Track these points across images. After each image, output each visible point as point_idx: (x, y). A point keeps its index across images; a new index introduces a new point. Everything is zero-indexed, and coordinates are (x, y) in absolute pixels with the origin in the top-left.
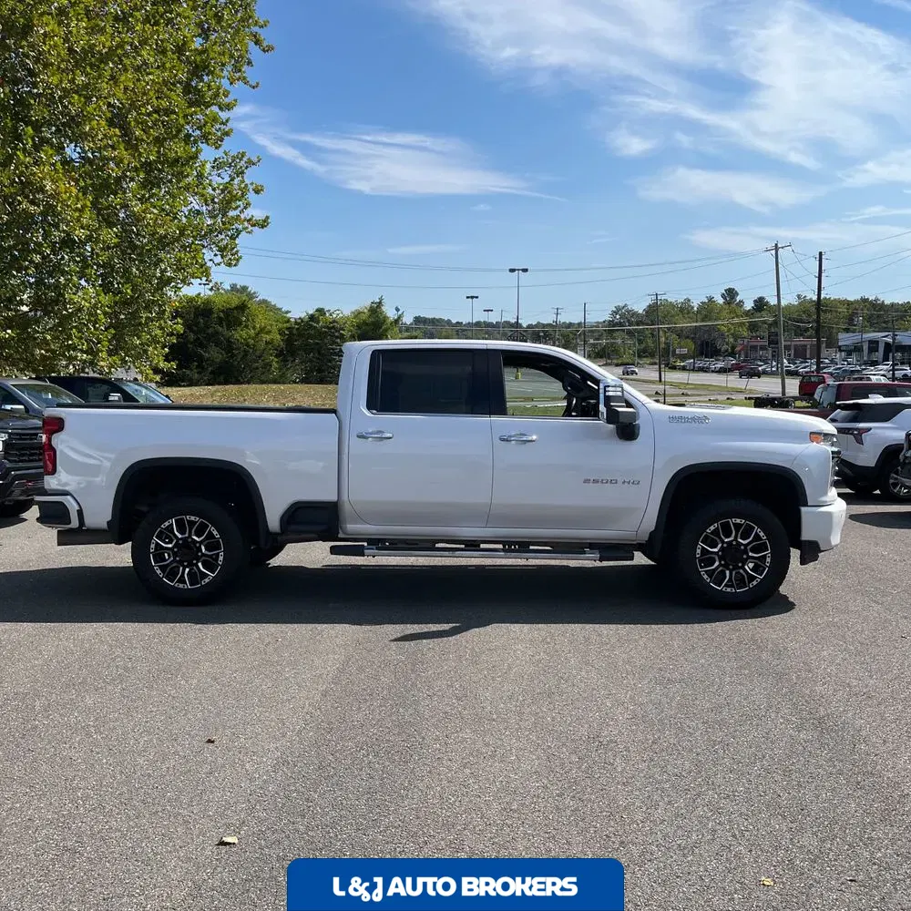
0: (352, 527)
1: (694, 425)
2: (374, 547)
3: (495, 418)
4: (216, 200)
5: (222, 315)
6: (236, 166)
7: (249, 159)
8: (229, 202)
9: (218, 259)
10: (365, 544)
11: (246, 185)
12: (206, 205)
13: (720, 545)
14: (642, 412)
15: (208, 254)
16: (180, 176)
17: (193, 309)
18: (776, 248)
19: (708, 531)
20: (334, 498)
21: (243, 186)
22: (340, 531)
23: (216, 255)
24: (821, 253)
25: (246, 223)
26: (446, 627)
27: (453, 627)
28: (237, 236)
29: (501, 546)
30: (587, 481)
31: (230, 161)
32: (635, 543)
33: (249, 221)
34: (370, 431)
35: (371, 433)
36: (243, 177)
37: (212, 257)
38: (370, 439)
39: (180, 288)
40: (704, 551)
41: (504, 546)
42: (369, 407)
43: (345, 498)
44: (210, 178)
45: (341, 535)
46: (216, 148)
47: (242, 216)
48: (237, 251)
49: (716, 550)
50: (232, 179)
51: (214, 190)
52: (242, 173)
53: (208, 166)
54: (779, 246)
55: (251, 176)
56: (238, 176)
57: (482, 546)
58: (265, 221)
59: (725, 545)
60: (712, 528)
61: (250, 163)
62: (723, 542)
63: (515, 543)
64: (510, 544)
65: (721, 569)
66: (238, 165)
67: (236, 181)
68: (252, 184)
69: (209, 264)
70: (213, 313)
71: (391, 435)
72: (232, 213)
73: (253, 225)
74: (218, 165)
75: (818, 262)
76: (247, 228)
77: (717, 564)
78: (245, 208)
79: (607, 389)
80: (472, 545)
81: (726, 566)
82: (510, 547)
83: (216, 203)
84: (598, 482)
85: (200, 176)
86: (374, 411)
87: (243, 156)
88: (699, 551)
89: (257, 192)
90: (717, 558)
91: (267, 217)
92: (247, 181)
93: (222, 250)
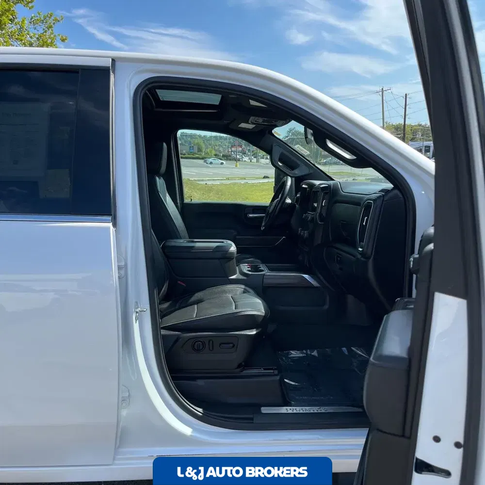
6: (46, 22)
11: (55, 36)
18: (382, 91)
21: (52, 36)
24: (406, 95)
31: (42, 18)
36: (52, 30)
44: (29, 30)
46: (30, 8)
50: (45, 32)
51: (31, 38)
52: (51, 27)
53: (26, 22)
54: (384, 89)
56: (49, 30)
61: (56, 20)
67: (48, 33)
68: (59, 35)
74: (33, 21)
87: (51, 16)
92: (55, 33)
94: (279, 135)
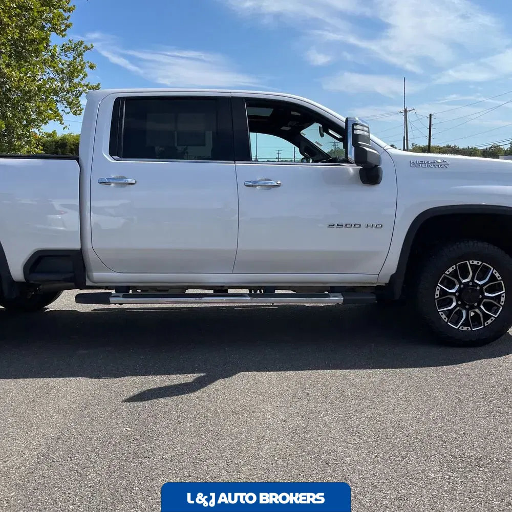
0: (97, 275)
1: (433, 170)
2: (121, 295)
3: (239, 164)
4: (65, 72)
5: (73, 147)
6: (77, 50)
7: (85, 46)
8: (73, 73)
9: (68, 110)
10: (113, 291)
11: (84, 63)
12: (58, 74)
13: (457, 286)
14: (384, 157)
15: (60, 107)
16: (37, 52)
17: (54, 143)
18: (406, 111)
19: (447, 272)
20: (77, 246)
21: (82, 63)
22: (87, 279)
23: (66, 107)
24: (430, 115)
25: (85, 88)
26: (189, 378)
27: (199, 378)
28: (80, 95)
29: (247, 291)
30: (331, 226)
31: (73, 46)
32: (375, 285)
33: (87, 86)
34: (113, 177)
35: (113, 179)
36: (82, 57)
37: (64, 108)
38: (112, 184)
39: (40, 126)
40: (443, 293)
41: (250, 291)
42: (112, 153)
43: (88, 245)
44: (60, 57)
45: (88, 283)
46: (63, 36)
47: (82, 83)
48: (80, 105)
49: (453, 291)
50: (75, 59)
51: (63, 64)
52: (81, 54)
53: (58, 49)
54: (408, 110)
55: (87, 57)
56: (79, 57)
57: (230, 291)
58: (97, 86)
59: (462, 286)
60: (451, 270)
61: (86, 48)
62: (460, 283)
63: (260, 288)
64: (256, 288)
65: (458, 308)
66: (78, 49)
67: (78, 60)
68: (88, 62)
69: (62, 113)
70: (67, 145)
71: (134, 182)
72: (76, 80)
73: (90, 89)
74: (65, 49)
75: (429, 120)
76: (85, 90)
77: (454, 304)
78: (84, 77)
79: (355, 127)
80: (221, 291)
81: (463, 306)
82: (256, 291)
83: (64, 73)
84: (342, 226)
85: (53, 56)
86: (116, 157)
87: (82, 44)
88: (437, 292)
89: (92, 67)
90: (454, 299)
91: (99, 84)
92: (85, 60)
93: (70, 104)
94: (305, 135)
